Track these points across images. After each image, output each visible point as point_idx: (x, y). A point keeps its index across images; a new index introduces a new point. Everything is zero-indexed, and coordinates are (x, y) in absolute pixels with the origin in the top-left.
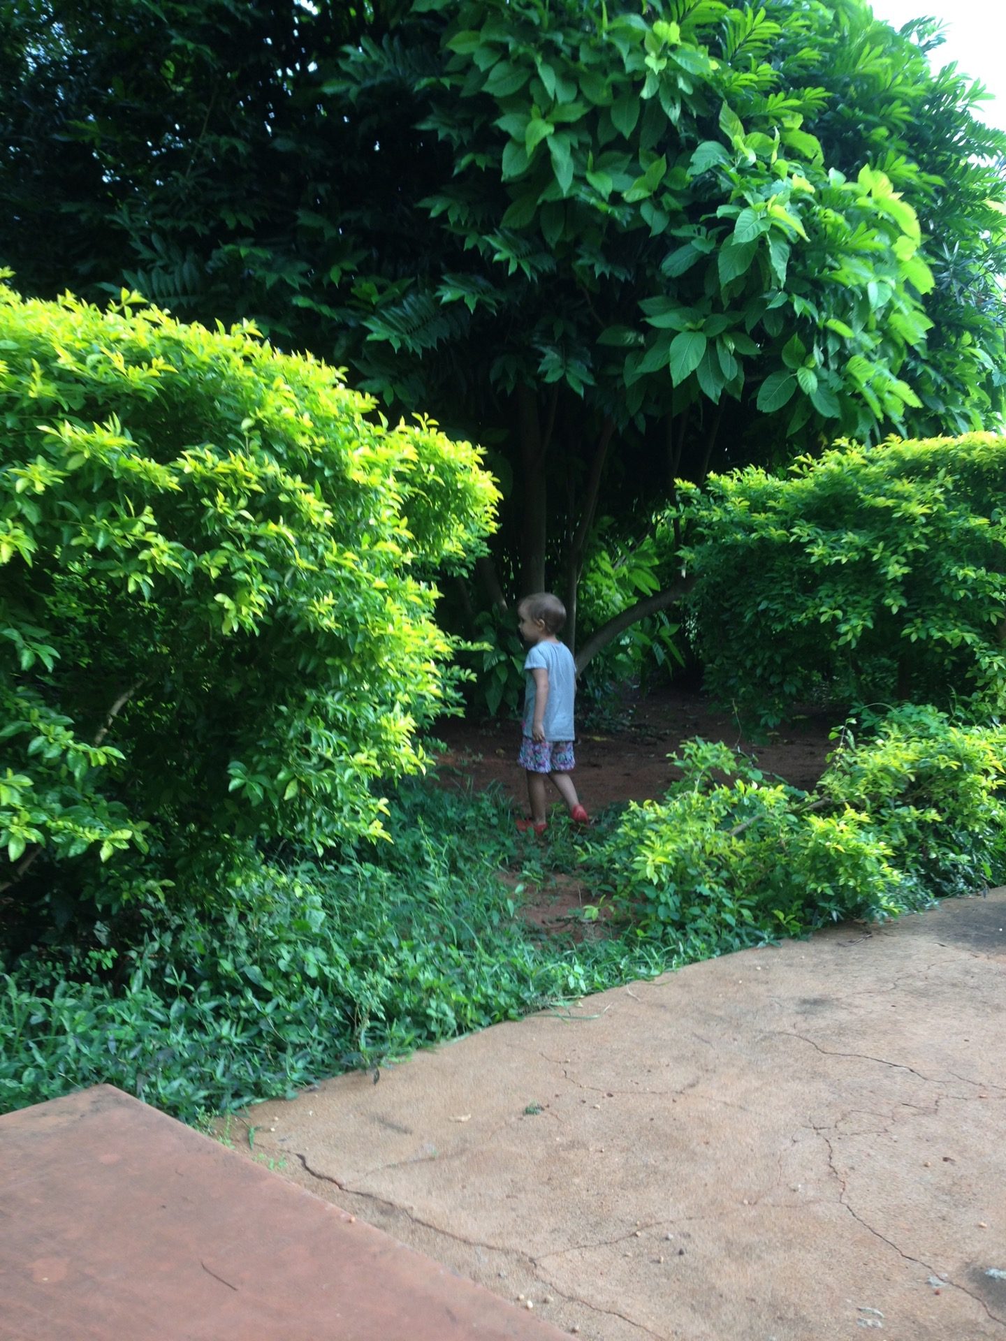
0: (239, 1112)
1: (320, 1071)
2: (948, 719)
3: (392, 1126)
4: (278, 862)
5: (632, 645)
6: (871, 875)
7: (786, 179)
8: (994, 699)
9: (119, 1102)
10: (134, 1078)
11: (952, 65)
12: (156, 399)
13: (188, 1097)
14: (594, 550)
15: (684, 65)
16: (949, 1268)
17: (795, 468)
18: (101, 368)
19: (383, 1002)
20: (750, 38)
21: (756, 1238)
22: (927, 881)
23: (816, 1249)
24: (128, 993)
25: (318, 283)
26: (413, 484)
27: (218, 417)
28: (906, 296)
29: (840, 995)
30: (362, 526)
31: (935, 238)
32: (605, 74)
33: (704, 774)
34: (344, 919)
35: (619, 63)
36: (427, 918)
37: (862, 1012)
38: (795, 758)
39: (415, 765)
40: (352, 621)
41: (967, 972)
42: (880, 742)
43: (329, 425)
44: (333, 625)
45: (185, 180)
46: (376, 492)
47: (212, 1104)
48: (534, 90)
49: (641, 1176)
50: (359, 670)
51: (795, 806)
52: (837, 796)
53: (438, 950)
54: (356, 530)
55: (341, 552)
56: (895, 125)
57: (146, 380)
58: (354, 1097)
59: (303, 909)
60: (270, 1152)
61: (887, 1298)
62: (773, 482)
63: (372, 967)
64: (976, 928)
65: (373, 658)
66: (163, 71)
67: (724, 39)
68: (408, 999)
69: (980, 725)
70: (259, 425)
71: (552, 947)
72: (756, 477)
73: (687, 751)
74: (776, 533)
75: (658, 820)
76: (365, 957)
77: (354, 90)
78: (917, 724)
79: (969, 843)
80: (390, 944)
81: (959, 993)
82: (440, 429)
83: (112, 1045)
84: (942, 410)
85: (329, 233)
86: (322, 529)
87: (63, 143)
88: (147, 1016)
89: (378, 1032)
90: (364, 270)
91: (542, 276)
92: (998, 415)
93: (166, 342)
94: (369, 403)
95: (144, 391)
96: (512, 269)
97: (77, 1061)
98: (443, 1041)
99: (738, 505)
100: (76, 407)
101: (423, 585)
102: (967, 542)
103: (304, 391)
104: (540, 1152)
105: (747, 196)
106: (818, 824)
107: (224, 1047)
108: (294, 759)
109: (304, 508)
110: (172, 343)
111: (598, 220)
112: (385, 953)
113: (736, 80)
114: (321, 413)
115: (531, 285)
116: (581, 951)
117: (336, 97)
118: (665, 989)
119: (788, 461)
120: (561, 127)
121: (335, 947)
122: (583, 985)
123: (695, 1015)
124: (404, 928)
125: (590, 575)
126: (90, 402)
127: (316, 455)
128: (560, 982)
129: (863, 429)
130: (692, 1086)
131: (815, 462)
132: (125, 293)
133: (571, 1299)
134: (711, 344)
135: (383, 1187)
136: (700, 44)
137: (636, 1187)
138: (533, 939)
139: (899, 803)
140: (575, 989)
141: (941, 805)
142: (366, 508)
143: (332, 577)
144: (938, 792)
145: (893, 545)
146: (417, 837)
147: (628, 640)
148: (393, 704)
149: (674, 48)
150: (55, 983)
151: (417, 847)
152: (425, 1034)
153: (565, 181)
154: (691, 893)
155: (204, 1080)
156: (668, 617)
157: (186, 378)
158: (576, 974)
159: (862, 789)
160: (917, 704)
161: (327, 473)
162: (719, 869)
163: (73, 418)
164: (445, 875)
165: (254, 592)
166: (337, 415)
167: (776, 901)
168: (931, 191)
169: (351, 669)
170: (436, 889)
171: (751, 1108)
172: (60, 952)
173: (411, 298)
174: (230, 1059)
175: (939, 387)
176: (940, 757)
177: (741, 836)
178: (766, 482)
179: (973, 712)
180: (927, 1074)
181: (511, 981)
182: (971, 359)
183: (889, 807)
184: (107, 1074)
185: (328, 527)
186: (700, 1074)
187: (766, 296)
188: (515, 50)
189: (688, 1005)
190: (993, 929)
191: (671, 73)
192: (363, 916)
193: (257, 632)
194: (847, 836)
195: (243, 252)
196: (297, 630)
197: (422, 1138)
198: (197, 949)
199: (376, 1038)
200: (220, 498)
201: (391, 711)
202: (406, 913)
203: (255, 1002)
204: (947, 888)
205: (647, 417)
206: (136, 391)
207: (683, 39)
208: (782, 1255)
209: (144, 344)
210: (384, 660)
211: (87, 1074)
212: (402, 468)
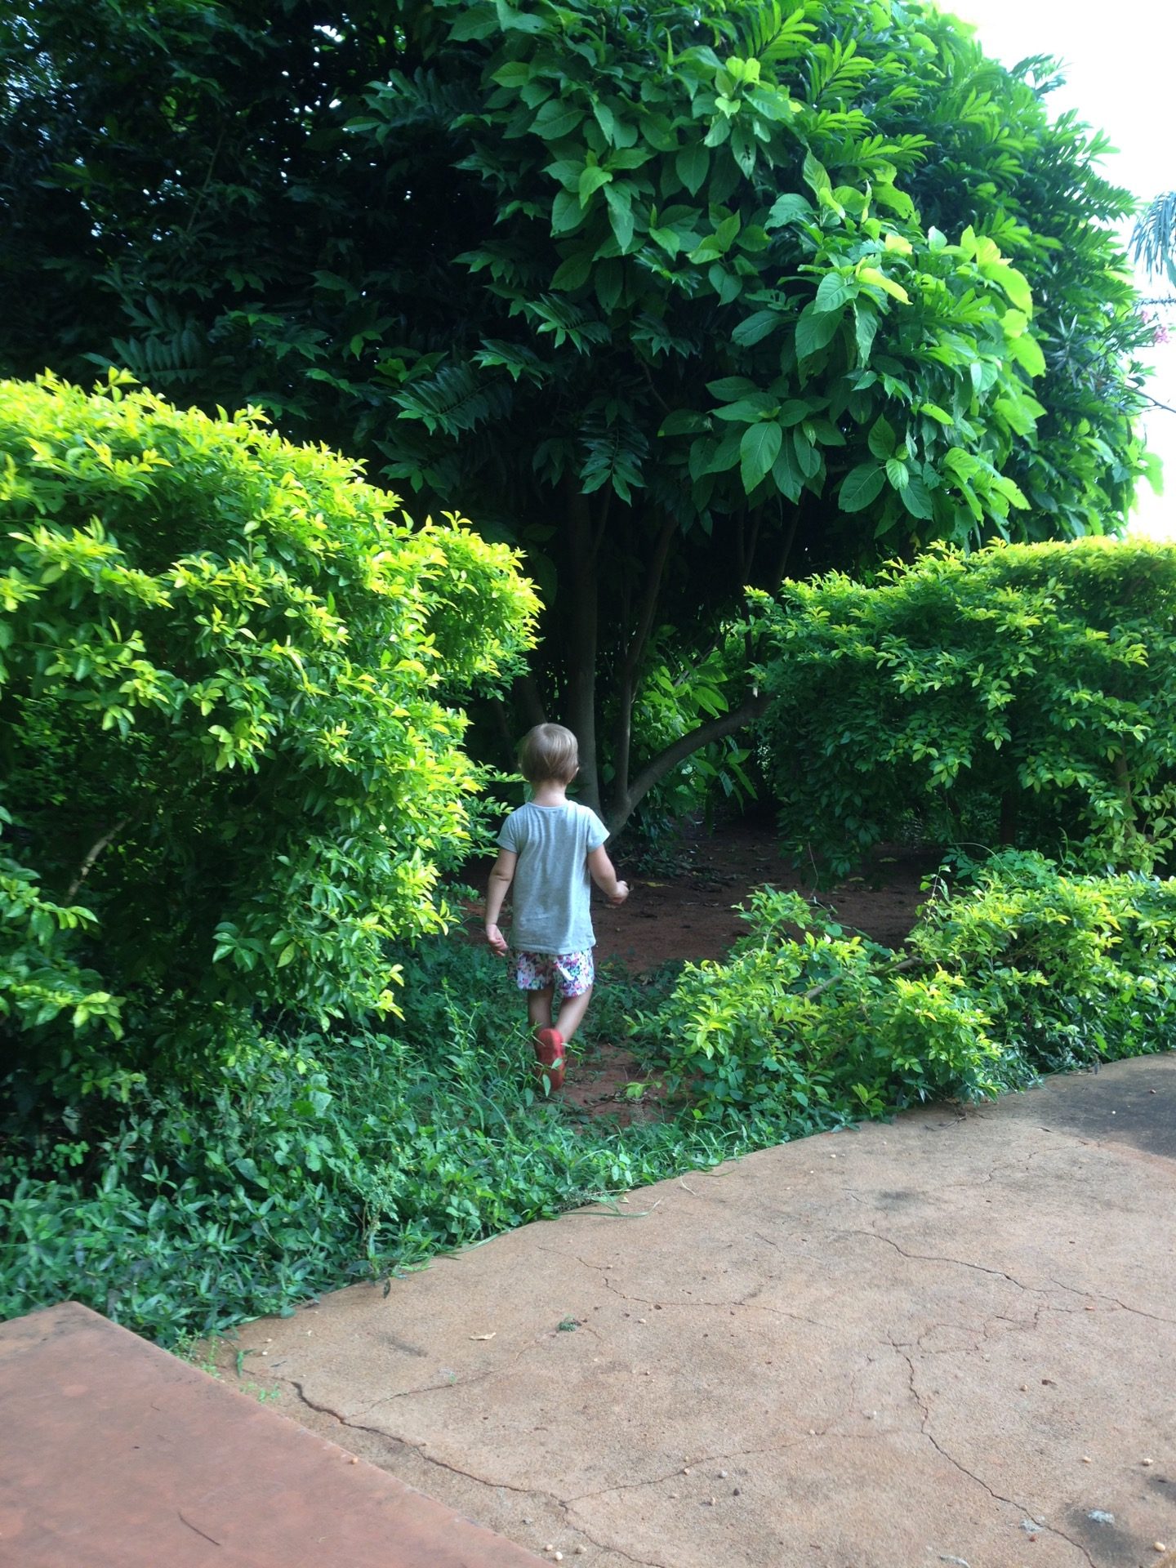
0: (225, 1333)
1: (322, 1282)
2: (1056, 867)
3: (403, 1347)
4: (279, 1033)
5: (696, 773)
6: (967, 1047)
7: (879, 241)
8: (1109, 844)
9: (87, 1323)
10: (105, 1294)
11: (1070, 113)
12: (147, 498)
13: (168, 1316)
14: (651, 664)
15: (760, 109)
16: (1046, 1510)
17: (883, 574)
18: (84, 463)
19: (396, 1200)
20: (839, 76)
21: (823, 1475)
22: (1031, 1054)
23: (892, 1487)
24: (100, 1193)
25: (338, 355)
26: (442, 595)
27: (219, 518)
28: (1015, 378)
29: (927, 1188)
30: (381, 643)
31: (1050, 311)
32: (671, 117)
33: (775, 929)
34: (354, 1101)
35: (686, 104)
36: (450, 1098)
37: (952, 1208)
38: (881, 907)
39: (436, 923)
40: (368, 754)
41: (1074, 1162)
42: (977, 892)
43: (345, 527)
44: (346, 760)
45: (187, 236)
46: (398, 603)
47: (195, 1324)
48: (588, 133)
49: (692, 1402)
50: (373, 812)
51: (879, 966)
52: (927, 955)
53: (462, 1136)
54: (374, 648)
55: (357, 673)
56: (1004, 179)
57: (136, 477)
58: (359, 1314)
59: (305, 1089)
60: (260, 1378)
61: (975, 1546)
62: (858, 590)
63: (385, 1158)
64: (1086, 1111)
65: (391, 797)
66: (163, 108)
67: (807, 77)
68: (426, 1195)
69: (1093, 874)
70: (264, 528)
71: (595, 1132)
72: (840, 584)
73: (756, 901)
74: (862, 650)
75: (718, 984)
76: (377, 1145)
77: (383, 130)
78: (1020, 873)
79: (1078, 1008)
80: (406, 1130)
81: (1064, 1187)
82: (473, 529)
83: (80, 1255)
84: (1055, 510)
85: (351, 297)
86: (335, 648)
87: (48, 191)
88: (122, 1221)
89: (390, 1236)
90: (390, 339)
91: (596, 349)
92: (1119, 515)
93: (159, 432)
94: (391, 500)
95: (134, 489)
96: (559, 341)
97: (38, 1274)
98: (465, 1245)
99: (816, 616)
100: (55, 509)
101: (450, 711)
102: (1080, 662)
103: (318, 486)
104: (575, 1376)
105: (833, 259)
106: (906, 988)
107: (210, 1256)
108: (294, 918)
109: (315, 624)
110: (165, 432)
111: (660, 284)
112: (400, 1140)
113: (822, 122)
114: (335, 512)
115: (582, 359)
116: (628, 1136)
117: (359, 138)
118: (724, 1181)
119: (876, 565)
120: (620, 176)
121: (342, 1134)
122: (629, 1176)
123: (759, 1211)
124: (423, 1109)
125: (647, 694)
126: (71, 500)
127: (330, 562)
128: (603, 1173)
129: (961, 531)
130: (754, 1295)
131: (906, 568)
132: (113, 372)
133: (607, 1549)
134: (788, 433)
135: (391, 1420)
136: (781, 83)
137: (685, 1416)
138: (573, 1122)
139: (999, 963)
140: (620, 1181)
141: (1048, 966)
142: (386, 622)
143: (345, 703)
144: (1044, 951)
145: (995, 666)
146: (441, 1002)
147: (690, 769)
148: (413, 849)
149: (750, 87)
150: (15, 1181)
151: (441, 1014)
152: (444, 1237)
153: (624, 239)
154: (757, 1067)
155: (186, 1295)
156: (737, 742)
157: (181, 473)
158: (621, 1164)
159: (956, 948)
160: (1021, 848)
161: (342, 583)
162: (791, 1037)
163: (49, 522)
164: (471, 1048)
165: (255, 723)
166: (355, 514)
167: (855, 1077)
168: (1046, 257)
169: (364, 809)
170: (461, 1064)
171: (821, 1322)
172: (23, 1143)
173: (446, 371)
174: (217, 1271)
175: (1051, 482)
176: (1046, 910)
177: (816, 1000)
178: (850, 590)
179: (1086, 860)
180: (1025, 1282)
181: (547, 1172)
182: (1088, 451)
183: (988, 968)
184: (74, 1289)
185: (341, 645)
186: (763, 1280)
187: (851, 376)
188: (567, 88)
189: (750, 1199)
190: (1105, 1112)
191: (747, 116)
192: (375, 1097)
193: (256, 770)
194: (939, 1002)
195: (252, 319)
196: (304, 765)
197: (438, 1361)
198: (181, 1139)
199: (388, 1242)
200: (217, 615)
201: (409, 859)
202: (425, 1092)
203: (248, 1202)
204: (1053, 1062)
205: (715, 516)
206: (125, 488)
207: (763, 77)
208: (853, 1494)
209: (134, 433)
210: (404, 801)
211: (51, 1290)
212: (429, 575)
